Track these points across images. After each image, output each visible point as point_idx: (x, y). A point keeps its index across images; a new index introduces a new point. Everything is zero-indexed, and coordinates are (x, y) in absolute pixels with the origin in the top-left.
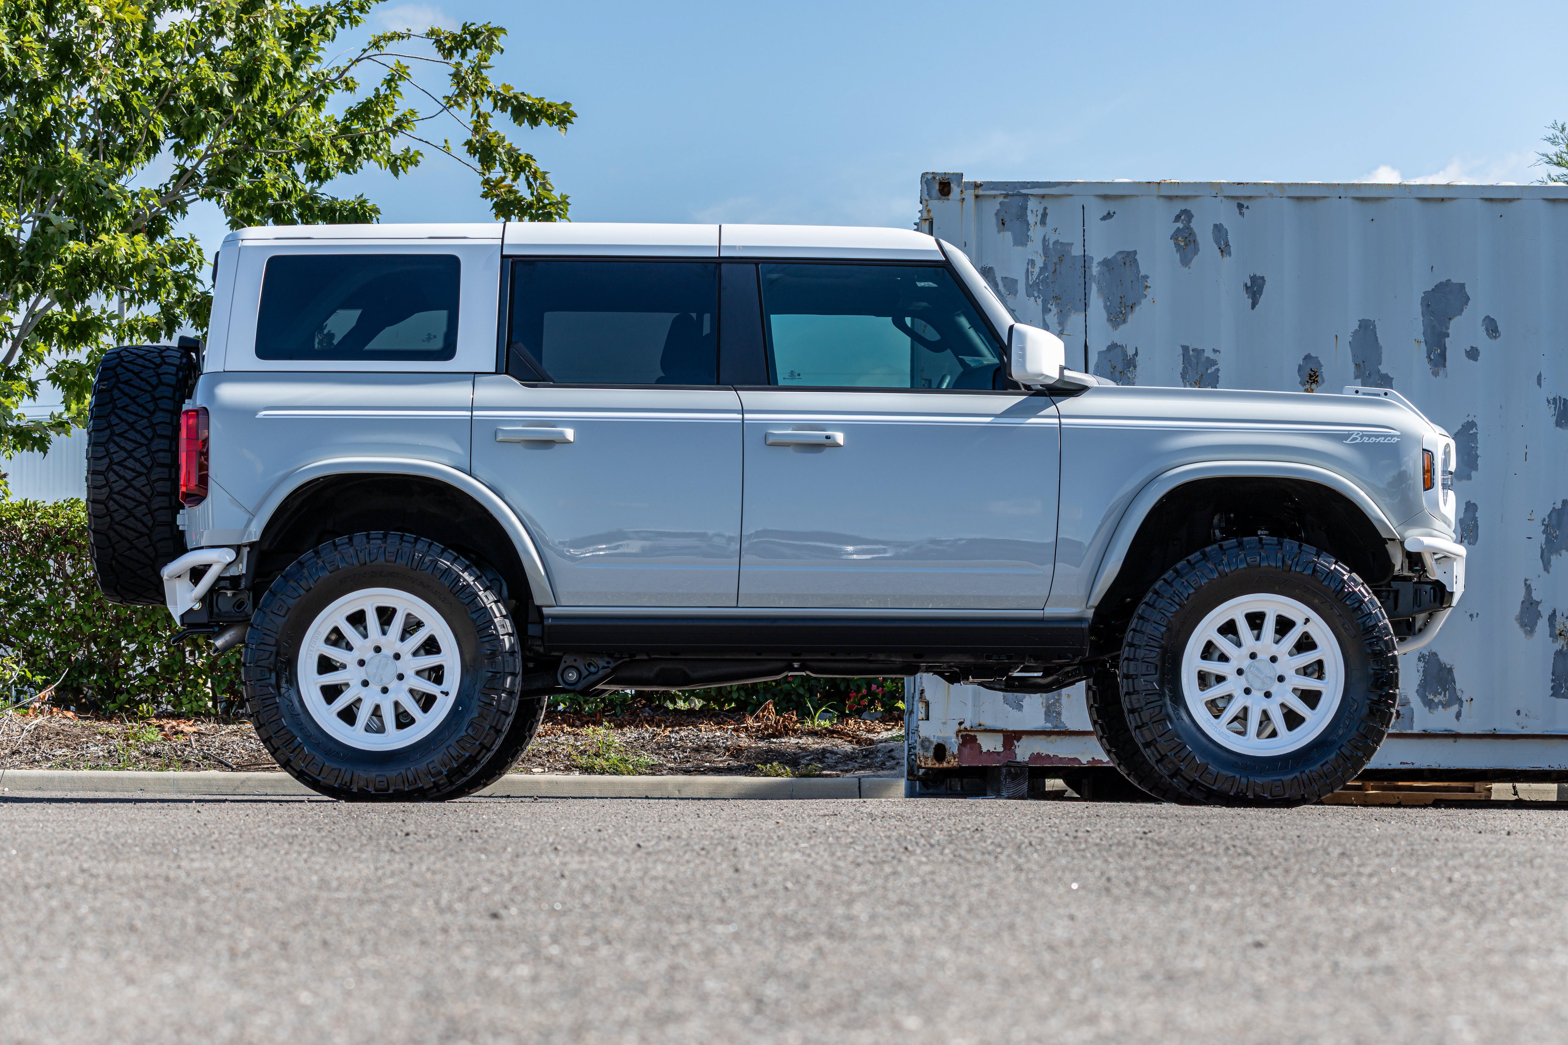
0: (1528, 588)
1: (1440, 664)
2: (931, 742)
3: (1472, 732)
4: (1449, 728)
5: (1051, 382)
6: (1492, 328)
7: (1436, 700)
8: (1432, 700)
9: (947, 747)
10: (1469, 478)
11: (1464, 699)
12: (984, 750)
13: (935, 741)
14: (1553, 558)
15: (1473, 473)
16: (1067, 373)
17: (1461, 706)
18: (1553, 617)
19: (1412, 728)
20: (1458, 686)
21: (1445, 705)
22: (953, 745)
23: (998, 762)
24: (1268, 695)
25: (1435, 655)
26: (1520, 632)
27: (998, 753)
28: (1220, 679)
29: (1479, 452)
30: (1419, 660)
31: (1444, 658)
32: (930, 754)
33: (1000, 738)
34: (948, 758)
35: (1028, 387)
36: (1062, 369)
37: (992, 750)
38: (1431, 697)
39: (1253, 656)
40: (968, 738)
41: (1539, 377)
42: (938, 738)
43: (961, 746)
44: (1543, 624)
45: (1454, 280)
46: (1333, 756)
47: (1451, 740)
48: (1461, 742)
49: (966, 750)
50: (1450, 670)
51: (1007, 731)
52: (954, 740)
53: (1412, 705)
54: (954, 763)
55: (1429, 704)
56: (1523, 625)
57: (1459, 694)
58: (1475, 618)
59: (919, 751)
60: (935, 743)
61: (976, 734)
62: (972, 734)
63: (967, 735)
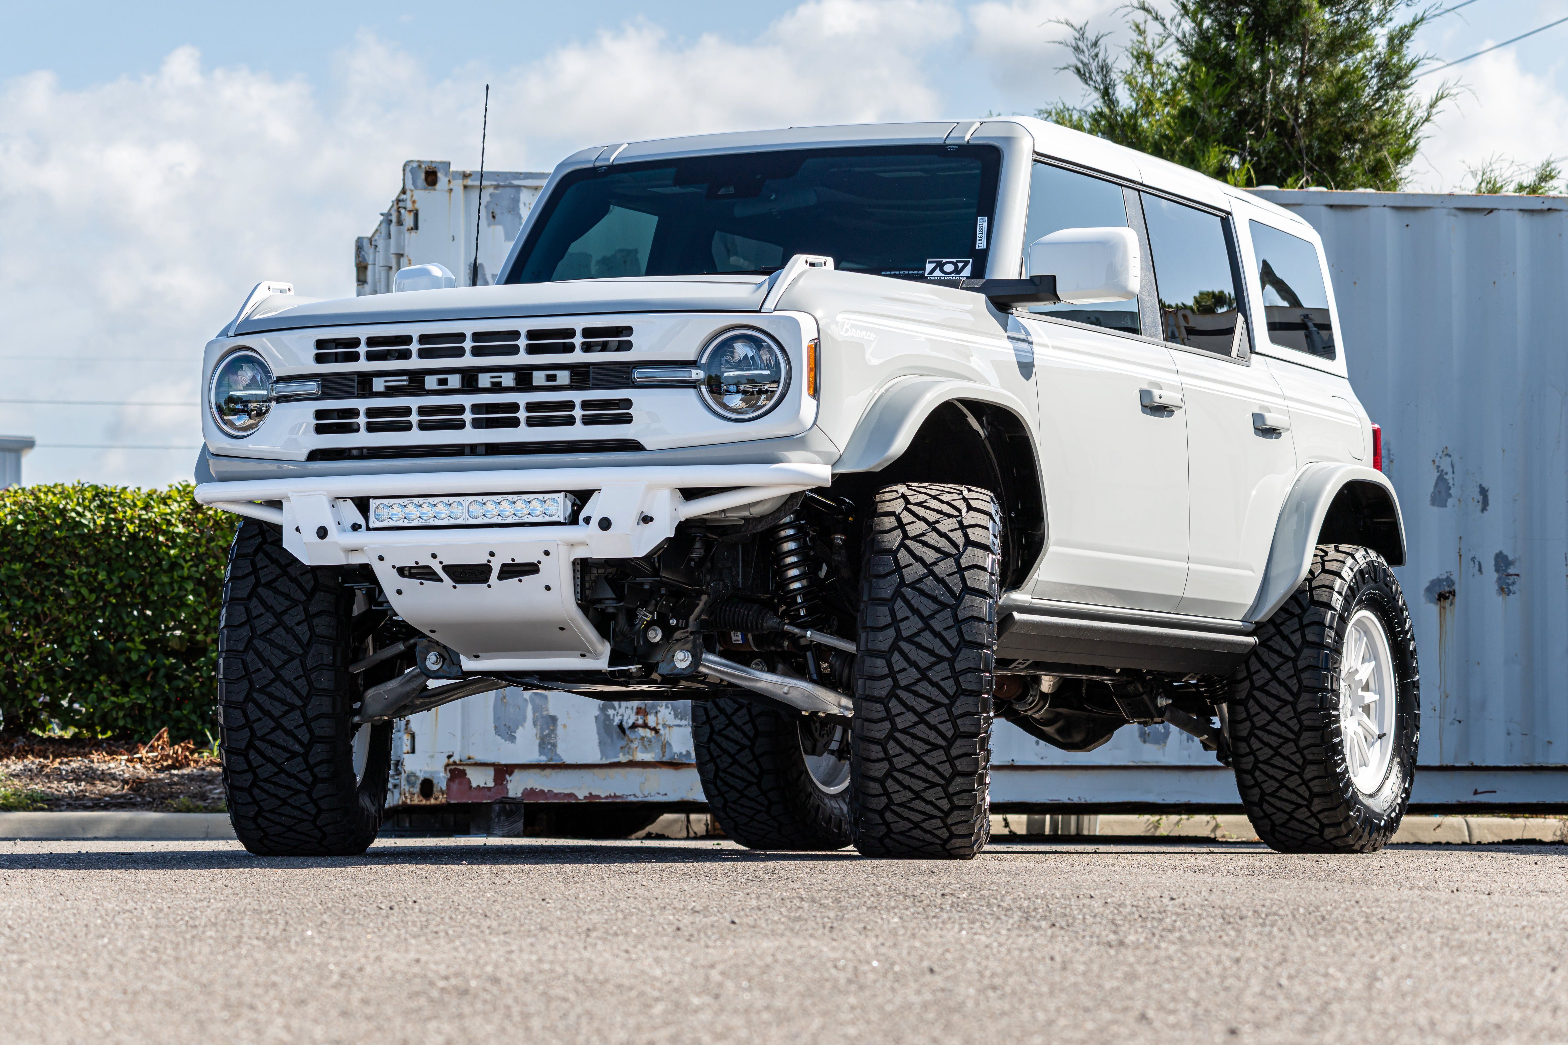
2: (417, 777)
9: (435, 782)
12: (474, 785)
13: (422, 776)
22: (441, 780)
23: (489, 798)
27: (489, 789)
32: (417, 790)
33: (491, 772)
34: (436, 793)
37: (482, 785)
40: (456, 772)
42: (425, 772)
43: (450, 780)
49: (455, 786)
51: (499, 765)
52: (442, 774)
54: (442, 799)
59: (405, 786)
60: (422, 778)
61: (465, 768)
62: (461, 768)
63: (456, 769)
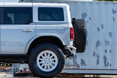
0: (94, 51)
1: (83, 60)
4: (84, 68)
6: (90, 19)
11: (86, 65)
12: (27, 71)
14: (97, 47)
18: (97, 55)
19: (80, 68)
20: (85, 63)
21: (84, 66)
22: (23, 70)
26: (93, 57)
27: (29, 71)
30: (81, 60)
33: (29, 69)
40: (25, 69)
41: (96, 25)
42: (21, 69)
44: (96, 55)
45: (85, 13)
47: (84, 70)
48: (86, 70)
49: (25, 71)
53: (80, 66)
54: (23, 73)
55: (82, 65)
56: (93, 56)
59: (19, 71)
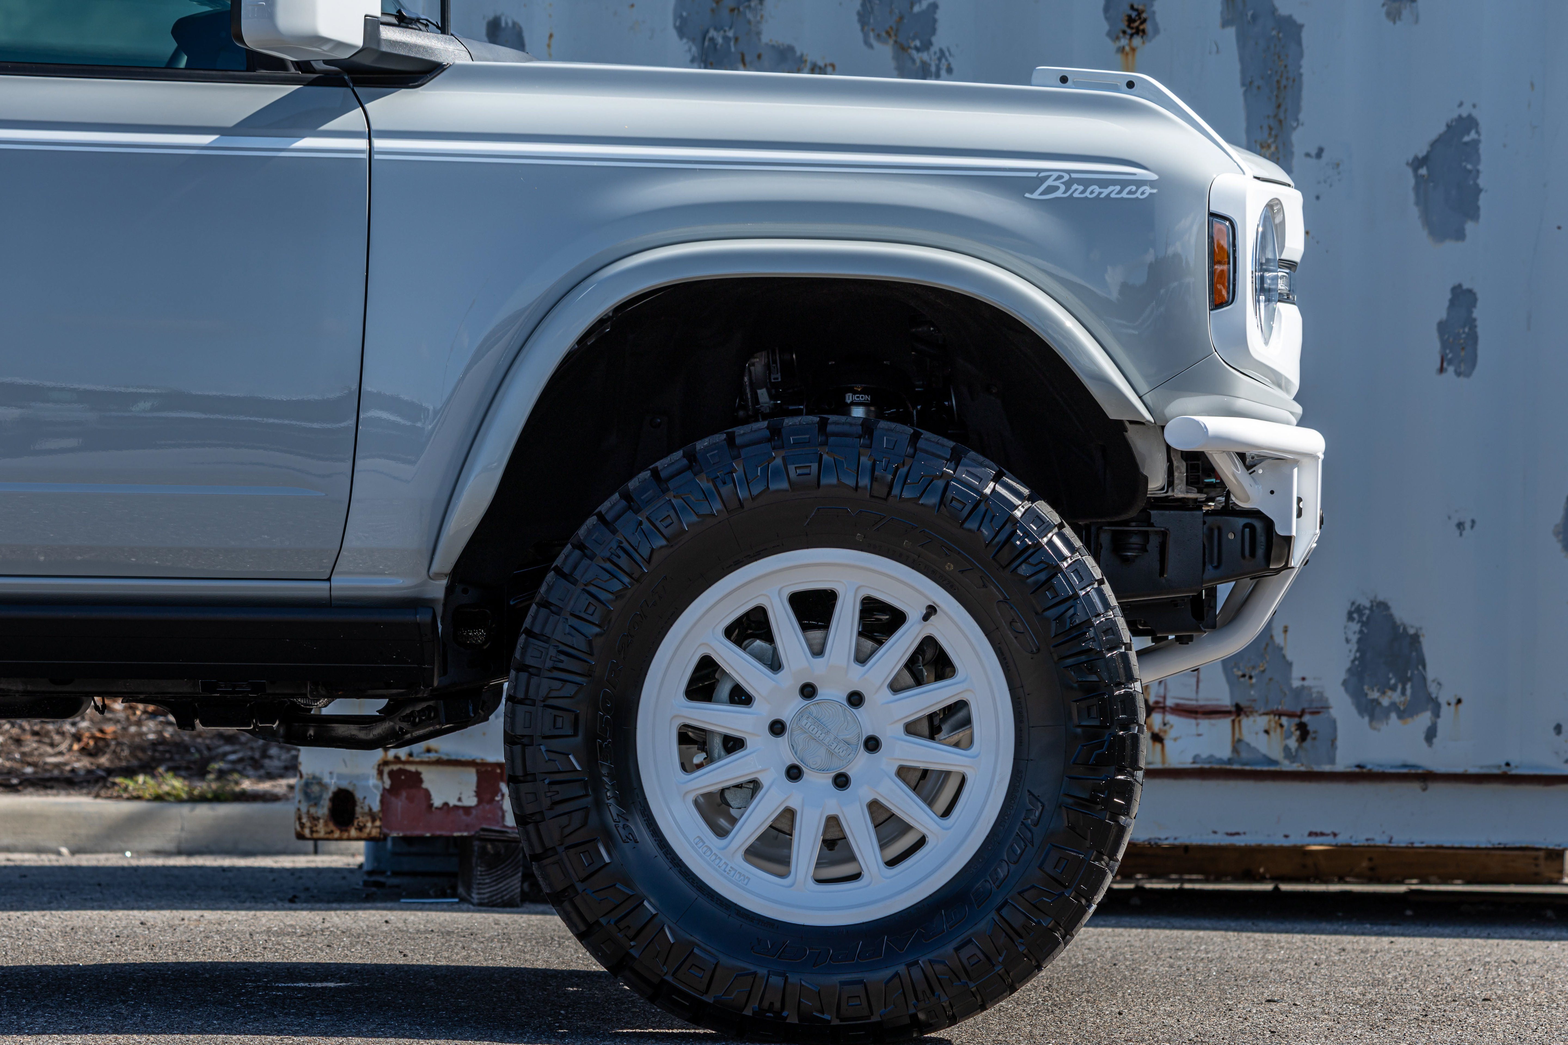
1: (1394, 626)
2: (324, 786)
3: (1459, 770)
4: (1412, 760)
5: (345, 55)
7: (1385, 702)
8: (1377, 702)
9: (359, 795)
10: (1460, 235)
11: (1442, 700)
12: (437, 802)
13: (333, 784)
15: (1469, 226)
16: (389, 34)
17: (1437, 714)
19: (1332, 761)
20: (1431, 673)
21: (1405, 713)
22: (371, 792)
23: (467, 827)
24: (842, 781)
25: (1383, 606)
26: (1563, 561)
27: (467, 810)
28: (733, 744)
29: (1481, 182)
30: (1350, 618)
31: (1402, 614)
32: (323, 810)
33: (471, 777)
34: (360, 819)
35: (304, 66)
36: (371, 25)
37: (453, 802)
38: (1375, 695)
39: (808, 691)
40: (403, 778)
42: (340, 777)
43: (387, 795)
46: (983, 925)
47: (1416, 786)
48: (1437, 790)
49: (399, 803)
50: (1415, 640)
51: (485, 764)
52: (373, 781)
53: (1334, 712)
54: (372, 830)
55: (1371, 710)
57: (1433, 689)
58: (1467, 531)
59: (299, 804)
60: (333, 789)
61: (421, 769)
62: (412, 768)
63: (401, 771)
